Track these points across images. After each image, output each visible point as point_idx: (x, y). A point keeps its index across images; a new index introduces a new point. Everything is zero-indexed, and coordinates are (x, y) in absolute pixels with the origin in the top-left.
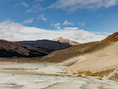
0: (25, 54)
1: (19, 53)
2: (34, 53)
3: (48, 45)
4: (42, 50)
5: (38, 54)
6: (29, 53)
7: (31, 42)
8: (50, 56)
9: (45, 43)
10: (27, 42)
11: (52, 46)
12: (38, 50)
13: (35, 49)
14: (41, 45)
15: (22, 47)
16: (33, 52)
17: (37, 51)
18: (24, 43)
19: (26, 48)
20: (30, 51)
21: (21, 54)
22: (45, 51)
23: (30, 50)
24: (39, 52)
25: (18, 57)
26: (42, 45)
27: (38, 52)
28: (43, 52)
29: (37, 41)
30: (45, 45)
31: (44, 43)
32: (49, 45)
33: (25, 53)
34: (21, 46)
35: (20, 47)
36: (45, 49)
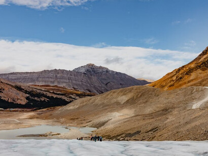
0: (19, 102)
1: (6, 99)
2: (36, 98)
3: (65, 81)
4: (53, 93)
5: (44, 101)
6: (27, 98)
7: (29, 75)
8: (71, 108)
9: (58, 75)
10: (19, 75)
11: (74, 82)
12: (45, 93)
13: (38, 91)
14: (51, 82)
15: (12, 86)
16: (34, 97)
17: (43, 95)
18: (13, 77)
19: (19, 88)
20: (28, 95)
21: (10, 101)
22: (58, 94)
23: (29, 93)
24: (48, 97)
25: (5, 108)
26: (52, 80)
27: (46, 96)
28: (55, 96)
29: (42, 72)
30: (58, 80)
31: (56, 76)
32: (68, 81)
33: (18, 99)
34: (8, 86)
35: (6, 88)
36: (58, 90)
